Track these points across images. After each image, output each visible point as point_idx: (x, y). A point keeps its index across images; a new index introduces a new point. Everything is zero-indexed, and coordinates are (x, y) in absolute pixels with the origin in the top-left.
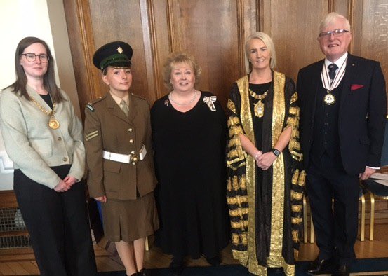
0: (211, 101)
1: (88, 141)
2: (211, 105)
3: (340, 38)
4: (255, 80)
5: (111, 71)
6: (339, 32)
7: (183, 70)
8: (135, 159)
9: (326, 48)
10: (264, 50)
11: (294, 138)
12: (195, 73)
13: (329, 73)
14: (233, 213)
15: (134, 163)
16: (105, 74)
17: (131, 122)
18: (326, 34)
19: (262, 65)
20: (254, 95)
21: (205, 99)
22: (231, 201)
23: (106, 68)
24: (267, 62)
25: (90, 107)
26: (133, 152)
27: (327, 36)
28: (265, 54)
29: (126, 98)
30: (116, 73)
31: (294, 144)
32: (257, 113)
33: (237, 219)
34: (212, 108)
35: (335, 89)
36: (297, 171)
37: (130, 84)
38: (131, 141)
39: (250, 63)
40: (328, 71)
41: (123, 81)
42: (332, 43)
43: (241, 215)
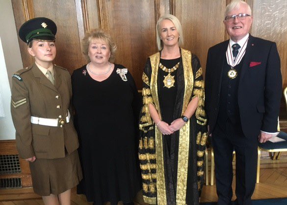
0: (123, 72)
1: (17, 108)
2: (123, 76)
3: (243, 21)
4: (165, 56)
5: (36, 43)
6: (242, 16)
7: (99, 45)
8: (62, 122)
9: (231, 30)
10: (173, 30)
11: (200, 107)
12: (111, 49)
13: (233, 51)
14: (143, 167)
15: (61, 126)
16: (31, 46)
17: (57, 89)
18: (231, 18)
19: (171, 43)
20: (164, 69)
21: (118, 71)
22: (142, 157)
23: (31, 40)
24: (175, 40)
25: (18, 77)
26: (60, 116)
27: (232, 19)
28: (174, 33)
29: (51, 69)
30: (41, 45)
31: (200, 111)
32: (166, 84)
33: (146, 172)
34: (124, 79)
35: (237, 65)
36: (200, 133)
37: (54, 56)
38: (58, 107)
39: (162, 41)
40: (232, 50)
41: (48, 53)
42: (236, 25)
43: (149, 169)
